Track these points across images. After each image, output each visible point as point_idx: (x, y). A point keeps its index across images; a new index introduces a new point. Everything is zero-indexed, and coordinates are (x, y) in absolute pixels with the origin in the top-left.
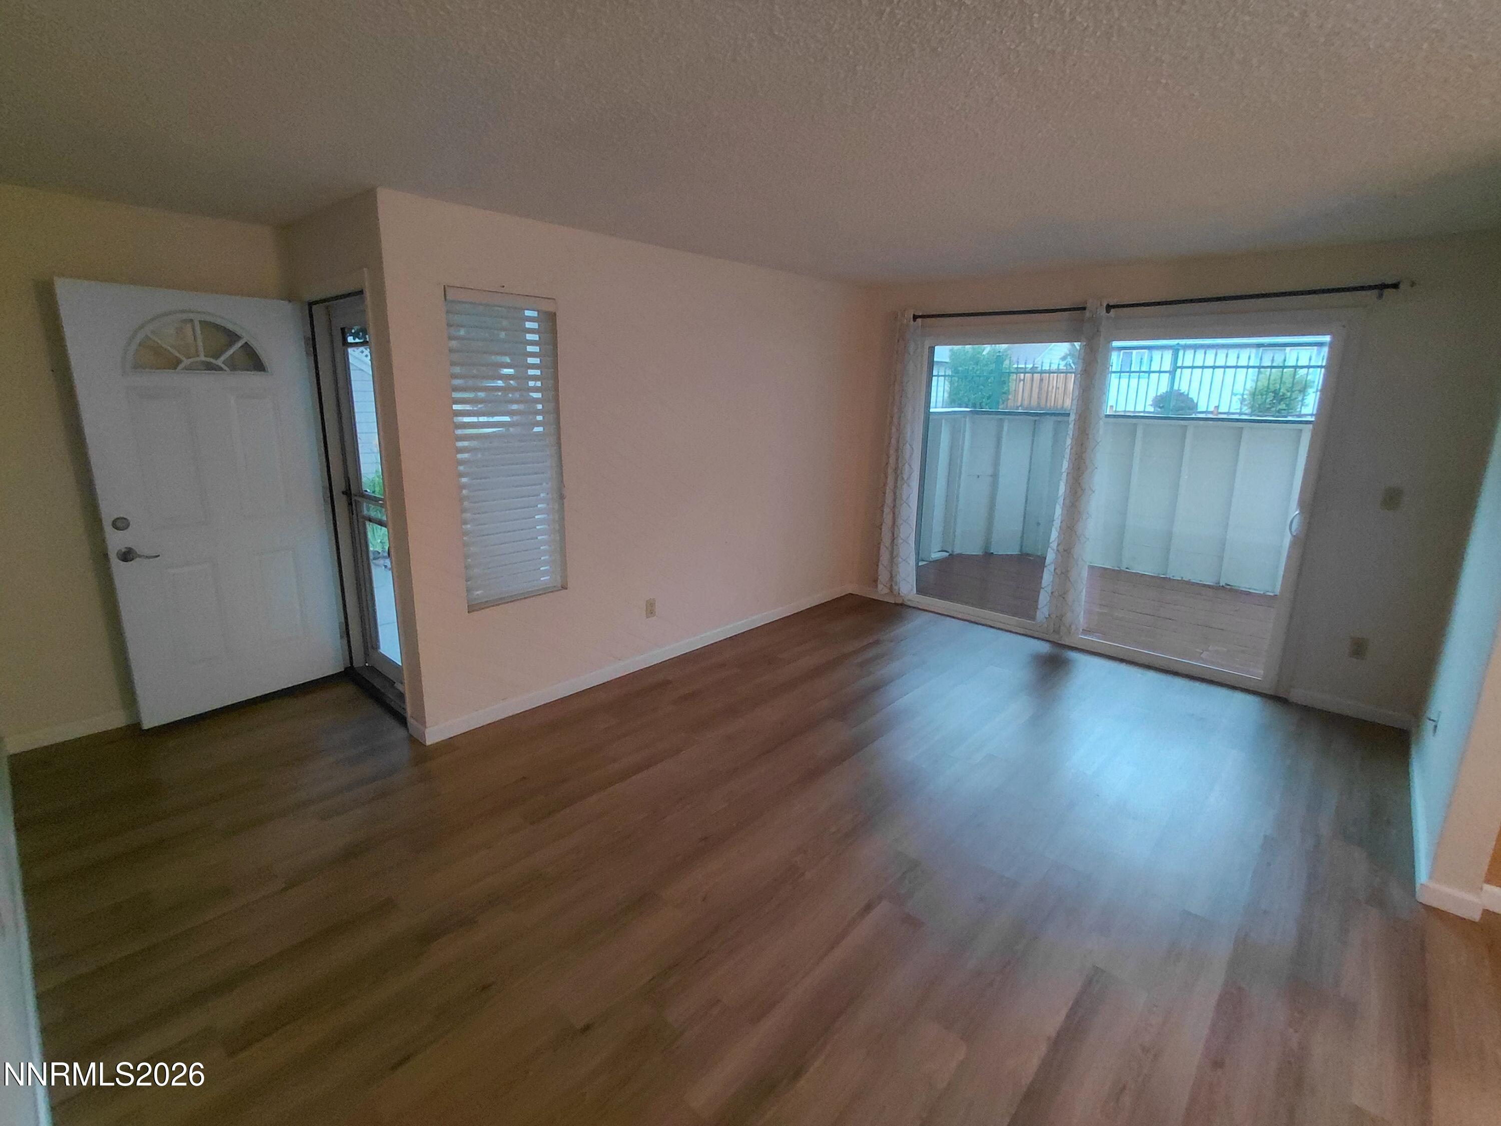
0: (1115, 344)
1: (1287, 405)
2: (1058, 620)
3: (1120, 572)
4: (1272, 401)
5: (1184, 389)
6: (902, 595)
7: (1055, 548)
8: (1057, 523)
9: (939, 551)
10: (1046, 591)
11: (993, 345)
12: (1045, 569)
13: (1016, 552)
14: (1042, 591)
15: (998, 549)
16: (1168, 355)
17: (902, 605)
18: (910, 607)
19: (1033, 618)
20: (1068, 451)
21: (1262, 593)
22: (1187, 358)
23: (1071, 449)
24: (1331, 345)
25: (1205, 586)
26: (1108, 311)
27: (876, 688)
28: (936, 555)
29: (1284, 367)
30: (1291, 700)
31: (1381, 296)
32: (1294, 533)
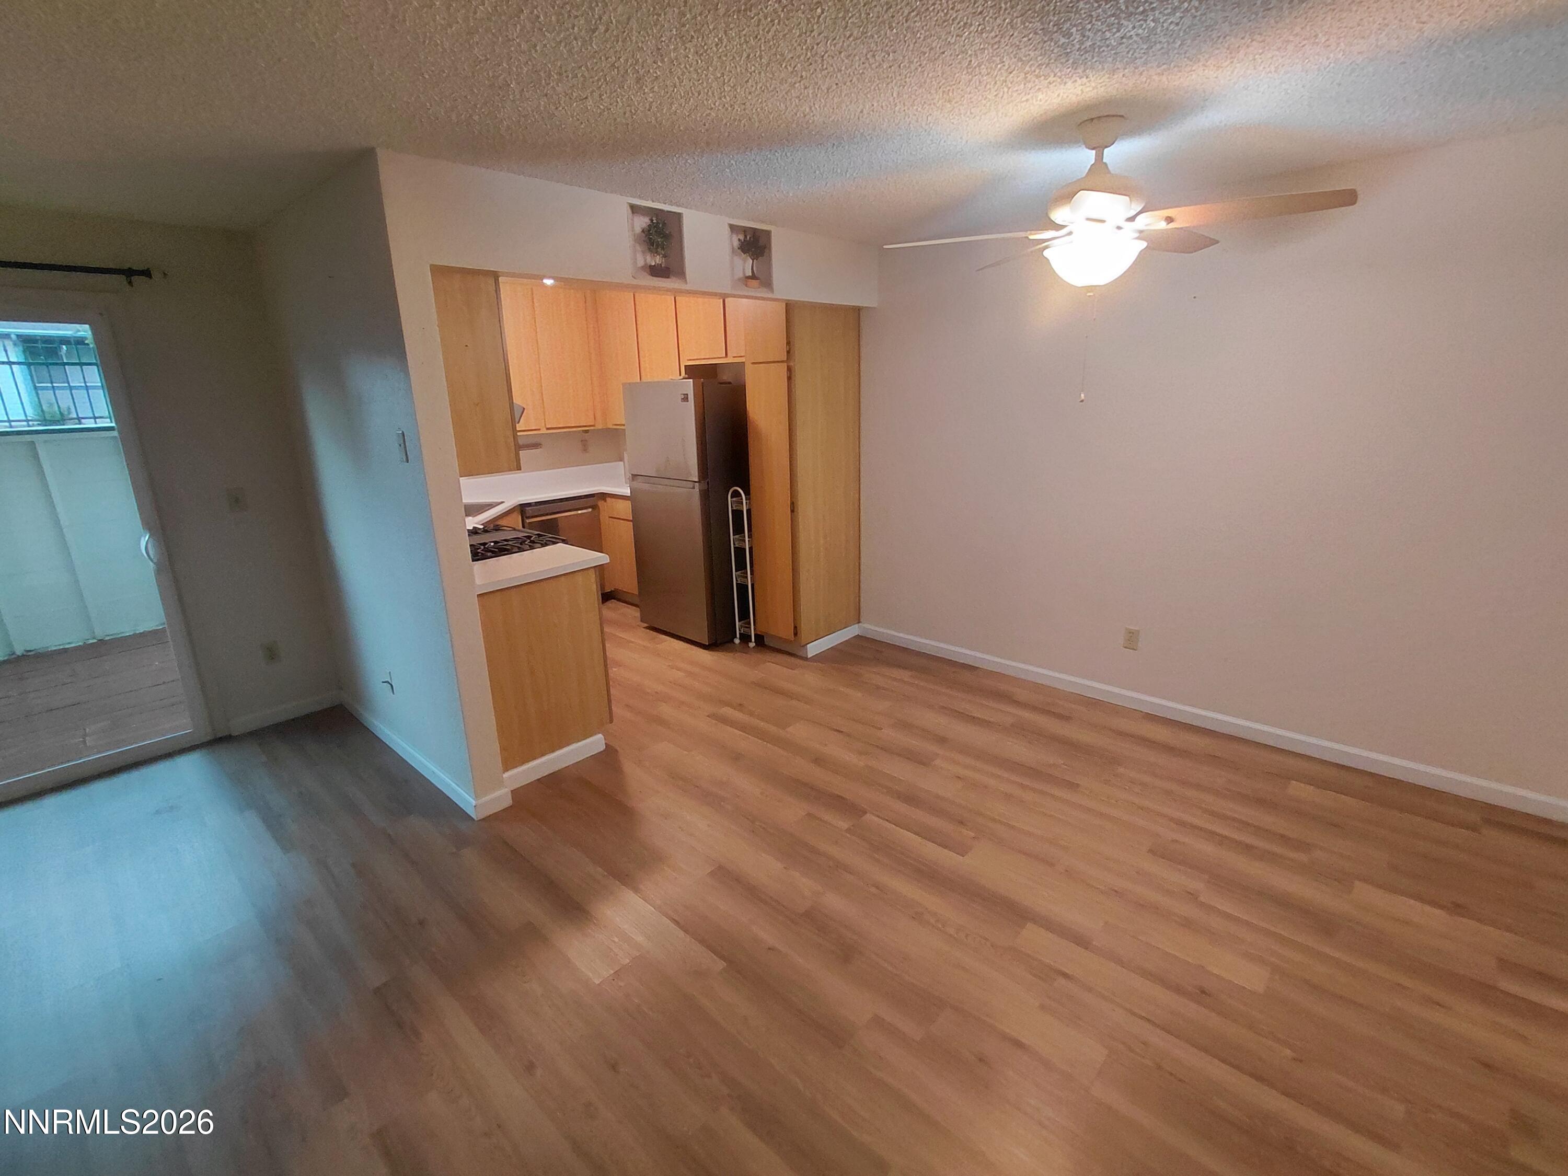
30: (235, 733)
31: (130, 283)
32: (155, 561)
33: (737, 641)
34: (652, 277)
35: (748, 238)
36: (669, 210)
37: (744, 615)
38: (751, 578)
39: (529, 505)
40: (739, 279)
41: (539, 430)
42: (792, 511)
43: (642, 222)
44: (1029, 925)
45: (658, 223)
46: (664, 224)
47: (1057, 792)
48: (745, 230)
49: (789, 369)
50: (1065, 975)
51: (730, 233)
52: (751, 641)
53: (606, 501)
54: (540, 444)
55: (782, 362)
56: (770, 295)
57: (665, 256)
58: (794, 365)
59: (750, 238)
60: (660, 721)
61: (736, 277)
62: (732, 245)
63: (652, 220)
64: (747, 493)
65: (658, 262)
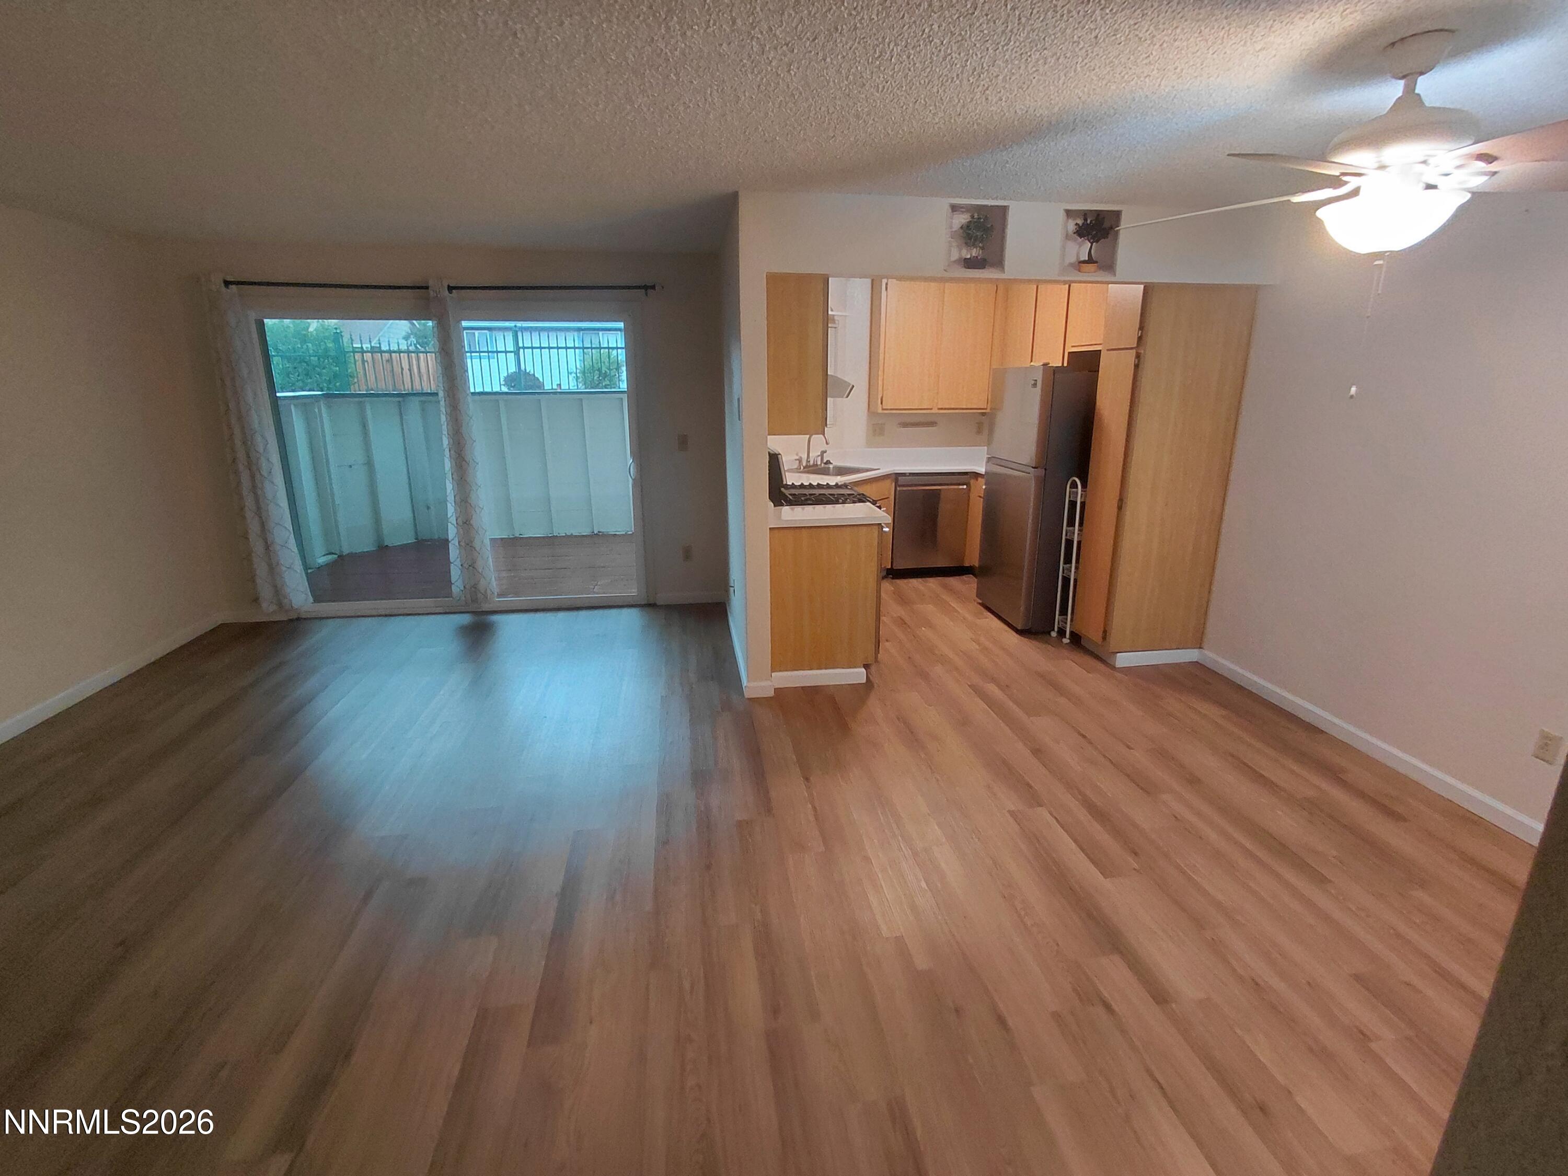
0: (465, 324)
1: (610, 381)
2: (474, 591)
3: (516, 539)
4: (599, 378)
5: (529, 369)
6: (296, 607)
7: (455, 523)
8: (451, 498)
9: (324, 555)
10: (456, 565)
11: (320, 321)
12: (450, 545)
13: (411, 540)
14: (452, 566)
15: (393, 540)
16: (509, 337)
17: (298, 619)
18: (310, 619)
19: (449, 595)
20: (444, 427)
21: (624, 533)
22: (526, 340)
23: (447, 425)
24: (626, 330)
25: (583, 536)
26: (450, 292)
27: (295, 711)
28: (322, 560)
29: (600, 348)
30: (658, 603)
31: (646, 294)
32: (633, 477)
33: (1054, 634)
34: (965, 269)
35: (1089, 222)
36: (993, 204)
37: (1064, 612)
38: (1075, 572)
39: (903, 474)
40: (1071, 265)
41: (931, 409)
42: (1120, 508)
43: (962, 219)
44: (1116, 958)
45: (979, 218)
46: (986, 218)
47: (1290, 876)
48: (1085, 214)
49: (1138, 356)
50: (1108, 1007)
51: (1066, 218)
52: (1065, 637)
53: (977, 480)
54: (936, 423)
55: (1132, 348)
56: (1113, 279)
57: (982, 248)
58: (1144, 352)
59: (1091, 221)
60: (924, 676)
61: (1067, 262)
62: (1067, 231)
63: (972, 217)
64: (1084, 486)
65: (974, 255)
